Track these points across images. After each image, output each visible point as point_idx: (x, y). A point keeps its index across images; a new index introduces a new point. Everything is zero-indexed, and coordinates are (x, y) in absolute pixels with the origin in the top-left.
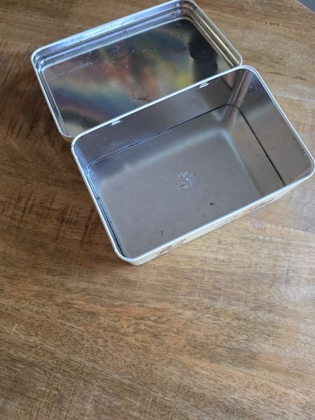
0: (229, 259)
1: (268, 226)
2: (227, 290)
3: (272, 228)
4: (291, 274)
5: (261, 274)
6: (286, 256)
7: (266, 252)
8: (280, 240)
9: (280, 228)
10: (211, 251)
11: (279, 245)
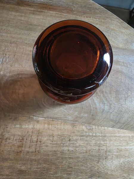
0: (75, 149)
1: (94, 127)
2: (76, 167)
3: (96, 128)
4: (108, 153)
5: (93, 156)
6: (105, 143)
7: (94, 142)
8: (100, 135)
9: (100, 127)
10: (65, 146)
11: (100, 138)
